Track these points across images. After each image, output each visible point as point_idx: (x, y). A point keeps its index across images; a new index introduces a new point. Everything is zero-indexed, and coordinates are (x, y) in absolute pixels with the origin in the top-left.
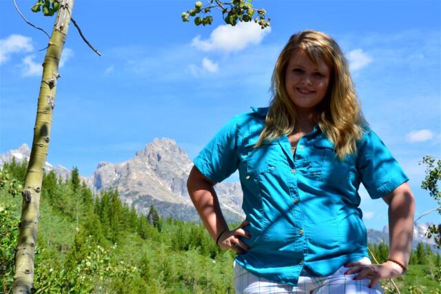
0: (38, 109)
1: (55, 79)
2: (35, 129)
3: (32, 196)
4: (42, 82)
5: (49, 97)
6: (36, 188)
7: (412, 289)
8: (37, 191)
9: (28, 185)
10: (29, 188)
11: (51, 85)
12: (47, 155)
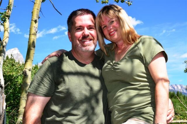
0: (30, 32)
1: (37, 19)
2: (28, 42)
3: (27, 72)
4: (32, 20)
5: (34, 27)
6: (29, 69)
7: (181, 109)
8: (30, 70)
9: (25, 67)
10: (26, 69)
11: (36, 21)
12: (34, 54)
